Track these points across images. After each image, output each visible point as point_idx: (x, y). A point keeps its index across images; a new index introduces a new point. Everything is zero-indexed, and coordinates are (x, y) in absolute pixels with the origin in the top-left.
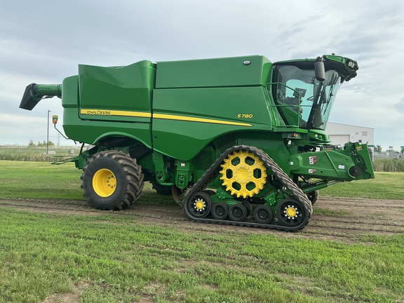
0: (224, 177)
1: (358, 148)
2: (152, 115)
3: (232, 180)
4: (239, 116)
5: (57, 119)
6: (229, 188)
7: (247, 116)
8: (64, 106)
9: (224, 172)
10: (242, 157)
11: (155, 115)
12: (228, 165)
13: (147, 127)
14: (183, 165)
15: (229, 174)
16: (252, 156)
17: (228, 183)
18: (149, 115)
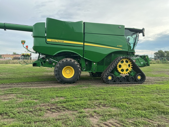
0: (118, 67)
1: (146, 57)
2: (84, 44)
3: (121, 68)
4: (118, 46)
5: (25, 42)
6: (120, 71)
7: (120, 46)
8: (34, 37)
9: (118, 66)
10: (124, 60)
11: (85, 44)
12: (120, 63)
13: (82, 49)
14: (95, 64)
15: (120, 66)
16: (127, 60)
17: (119, 69)
18: (82, 44)
